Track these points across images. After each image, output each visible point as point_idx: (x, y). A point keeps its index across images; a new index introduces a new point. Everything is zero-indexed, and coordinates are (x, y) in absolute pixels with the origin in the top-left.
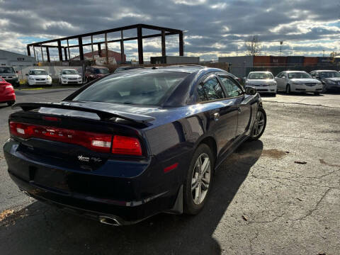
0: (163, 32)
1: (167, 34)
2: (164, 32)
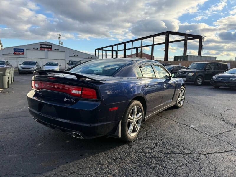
0: (186, 37)
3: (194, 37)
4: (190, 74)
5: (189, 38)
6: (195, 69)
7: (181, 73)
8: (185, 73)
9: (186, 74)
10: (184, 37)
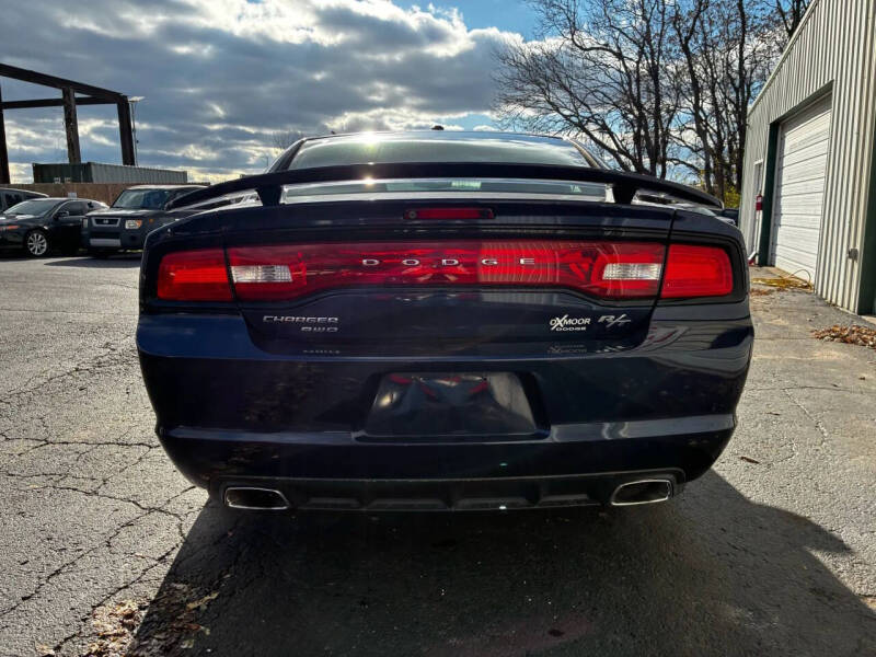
0: (66, 93)
1: (80, 102)
2: (73, 96)
3: (98, 96)
4: (129, 225)
5: (78, 95)
6: (143, 208)
7: (99, 221)
8: (111, 222)
9: (118, 225)
10: (61, 91)
